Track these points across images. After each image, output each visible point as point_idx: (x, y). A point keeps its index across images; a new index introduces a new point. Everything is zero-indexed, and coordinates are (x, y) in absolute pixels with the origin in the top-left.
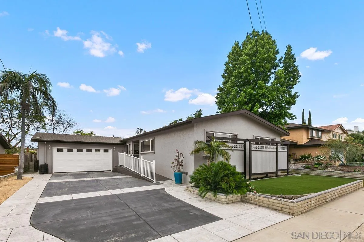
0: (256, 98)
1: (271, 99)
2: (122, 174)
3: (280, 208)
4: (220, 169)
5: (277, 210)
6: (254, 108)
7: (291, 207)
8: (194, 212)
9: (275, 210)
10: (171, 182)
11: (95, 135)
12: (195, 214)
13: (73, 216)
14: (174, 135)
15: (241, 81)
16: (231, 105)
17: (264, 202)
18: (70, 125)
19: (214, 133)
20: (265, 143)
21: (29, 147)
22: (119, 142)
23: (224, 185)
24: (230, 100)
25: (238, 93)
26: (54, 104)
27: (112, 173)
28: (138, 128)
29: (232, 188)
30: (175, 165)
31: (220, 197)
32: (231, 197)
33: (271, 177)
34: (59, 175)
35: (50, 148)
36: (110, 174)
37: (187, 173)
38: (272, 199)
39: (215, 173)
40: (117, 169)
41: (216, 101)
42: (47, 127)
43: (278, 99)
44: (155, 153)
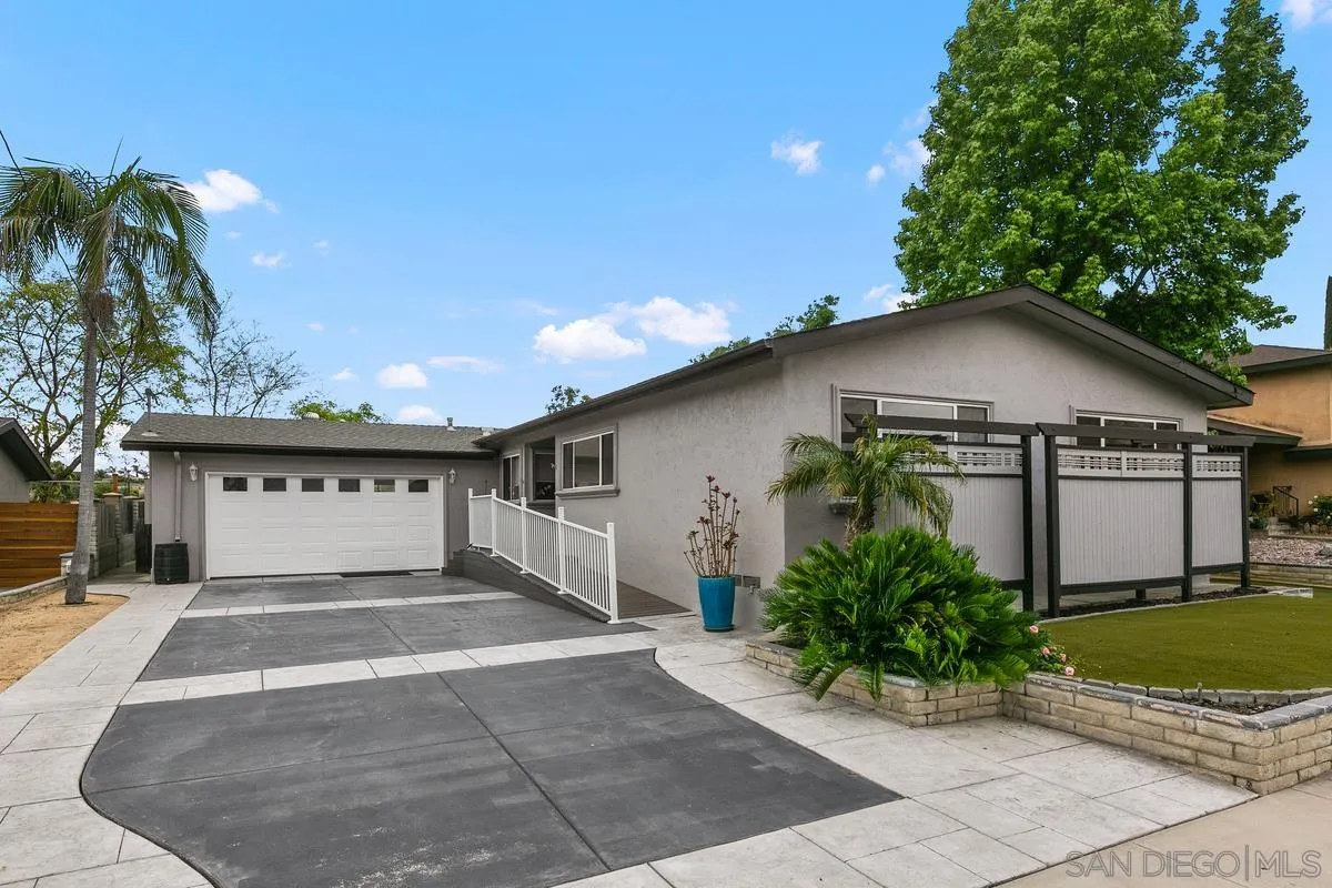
0: (1085, 232)
1: (1161, 234)
2: (482, 587)
3: (1186, 754)
4: (900, 562)
5: (1174, 760)
6: (1077, 278)
7: (1246, 750)
8: (768, 762)
9: (1165, 760)
10: (684, 622)
11: (378, 418)
12: (774, 769)
13: (250, 765)
14: (701, 411)
15: (1015, 157)
16: (965, 271)
17: (1111, 721)
18: (279, 381)
19: (880, 401)
20: (1129, 443)
21: (133, 474)
22: (471, 449)
23: (914, 640)
24: (961, 248)
25: (999, 212)
26: (209, 294)
27: (440, 581)
28: (558, 385)
29: (956, 651)
30: (701, 543)
31: (896, 693)
32: (948, 693)
33: (1158, 602)
34: (230, 586)
35: (194, 478)
36: (435, 584)
37: (754, 582)
38: (1147, 706)
39: (874, 580)
40: (465, 566)
41: (897, 257)
42: (192, 389)
43: (1195, 232)
44: (621, 493)
